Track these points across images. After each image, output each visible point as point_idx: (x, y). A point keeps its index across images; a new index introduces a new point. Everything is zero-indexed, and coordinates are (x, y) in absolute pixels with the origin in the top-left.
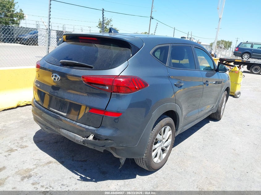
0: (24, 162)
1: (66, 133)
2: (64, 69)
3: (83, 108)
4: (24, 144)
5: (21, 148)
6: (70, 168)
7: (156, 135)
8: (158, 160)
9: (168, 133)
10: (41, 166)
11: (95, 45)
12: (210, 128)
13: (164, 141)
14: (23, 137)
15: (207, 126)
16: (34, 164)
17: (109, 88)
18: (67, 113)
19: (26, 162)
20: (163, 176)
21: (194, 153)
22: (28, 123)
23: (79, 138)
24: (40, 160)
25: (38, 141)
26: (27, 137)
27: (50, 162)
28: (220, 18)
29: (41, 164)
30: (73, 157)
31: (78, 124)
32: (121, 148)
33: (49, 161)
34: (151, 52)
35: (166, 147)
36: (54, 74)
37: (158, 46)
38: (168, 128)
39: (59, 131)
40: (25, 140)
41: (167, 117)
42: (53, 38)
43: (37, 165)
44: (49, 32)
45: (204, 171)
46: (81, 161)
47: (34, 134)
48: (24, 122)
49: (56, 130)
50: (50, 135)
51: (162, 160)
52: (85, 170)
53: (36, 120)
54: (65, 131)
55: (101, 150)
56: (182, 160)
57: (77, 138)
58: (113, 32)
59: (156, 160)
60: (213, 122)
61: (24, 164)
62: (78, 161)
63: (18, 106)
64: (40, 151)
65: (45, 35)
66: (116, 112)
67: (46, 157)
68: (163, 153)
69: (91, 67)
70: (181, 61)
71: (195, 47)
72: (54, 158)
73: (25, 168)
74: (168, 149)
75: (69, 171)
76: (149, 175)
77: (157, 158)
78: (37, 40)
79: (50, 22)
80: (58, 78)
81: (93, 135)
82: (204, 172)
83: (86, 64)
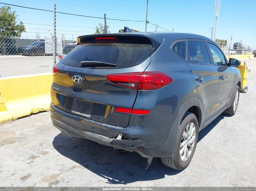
0: (48, 168)
1: (92, 135)
2: (86, 70)
3: (108, 108)
4: (45, 150)
5: (43, 154)
6: (96, 171)
7: (182, 133)
8: (185, 158)
9: (193, 129)
10: (66, 171)
11: (114, 44)
12: (226, 123)
13: (189, 138)
14: (42, 144)
15: (222, 122)
16: (58, 169)
17: (135, 85)
18: (91, 115)
19: (50, 168)
20: (192, 174)
21: (217, 149)
22: (44, 129)
23: (106, 140)
24: (63, 165)
25: (58, 147)
26: (46, 144)
27: (75, 167)
28: (217, 17)
29: (66, 169)
30: (96, 160)
31: (104, 125)
32: (151, 147)
33: (73, 166)
34: (171, 47)
35: (191, 144)
36: (76, 76)
37: (176, 42)
38: (192, 124)
39: (84, 134)
40: (44, 146)
41: (191, 113)
42: (59, 45)
43: (62, 171)
44: (55, 40)
45: (232, 166)
46: (105, 164)
47: (52, 140)
48: (40, 129)
49: (80, 133)
50: (68, 140)
51: (188, 158)
52: (111, 172)
53: (56, 124)
54: (89, 133)
55: (131, 150)
56: (207, 157)
57: (103, 140)
58: (128, 31)
59: (183, 158)
60: (227, 117)
61: (48, 170)
62: (102, 164)
63: (32, 114)
64: (61, 156)
65: (51, 43)
66: (141, 109)
67: (69, 162)
68: (189, 150)
69: (114, 66)
70: (194, 57)
71: (208, 42)
72: (77, 162)
73: (50, 174)
74: (193, 146)
75: (95, 174)
76: (178, 174)
77: (184, 156)
78: (44, 49)
79: (55, 30)
80: (80, 79)
81: (121, 135)
82: (233, 168)
83: (109, 64)
